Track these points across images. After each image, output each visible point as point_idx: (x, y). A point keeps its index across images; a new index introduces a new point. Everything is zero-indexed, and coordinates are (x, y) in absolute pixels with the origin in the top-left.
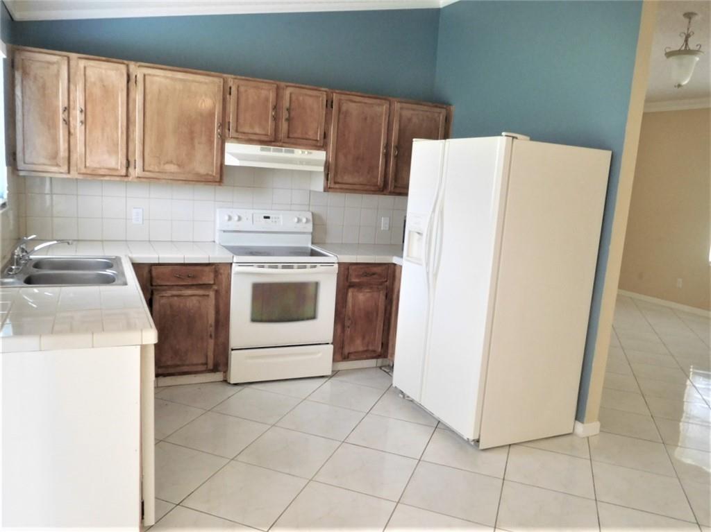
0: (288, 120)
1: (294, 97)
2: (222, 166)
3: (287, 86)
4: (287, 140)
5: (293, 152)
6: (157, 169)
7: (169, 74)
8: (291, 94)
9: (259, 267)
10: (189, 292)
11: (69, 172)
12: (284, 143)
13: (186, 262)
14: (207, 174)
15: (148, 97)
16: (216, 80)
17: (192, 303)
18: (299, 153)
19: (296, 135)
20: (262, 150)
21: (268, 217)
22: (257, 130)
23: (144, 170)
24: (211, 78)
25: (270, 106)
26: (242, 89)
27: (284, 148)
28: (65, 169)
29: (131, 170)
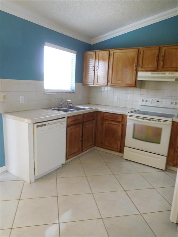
0: (163, 61)
1: (167, 51)
2: (136, 81)
3: (163, 47)
4: (162, 69)
5: (165, 74)
6: (115, 83)
7: (120, 51)
8: (165, 50)
9: (137, 118)
10: (114, 123)
11: (94, 84)
12: (161, 70)
13: (113, 113)
14: (131, 84)
15: (114, 60)
16: (135, 50)
17: (114, 127)
18: (167, 74)
19: (167, 67)
20: (152, 74)
21: (159, 101)
22: (150, 66)
23: (112, 83)
24: (134, 50)
25: (156, 56)
26: (145, 51)
27: (161, 73)
28: (93, 83)
29: (109, 83)
